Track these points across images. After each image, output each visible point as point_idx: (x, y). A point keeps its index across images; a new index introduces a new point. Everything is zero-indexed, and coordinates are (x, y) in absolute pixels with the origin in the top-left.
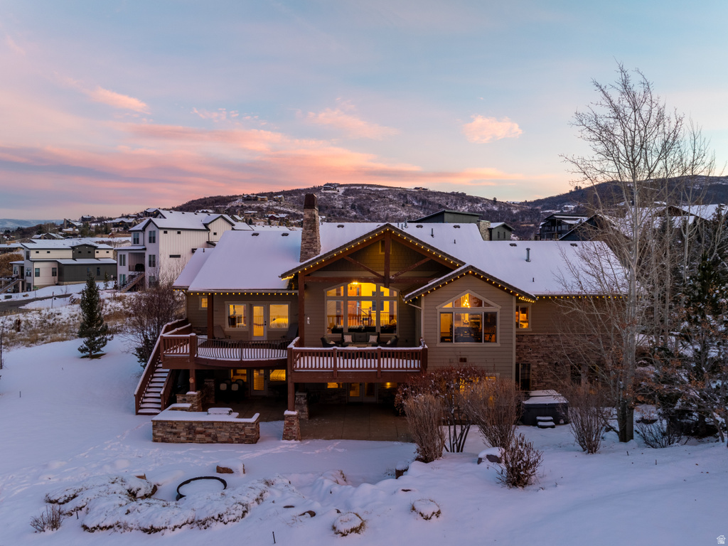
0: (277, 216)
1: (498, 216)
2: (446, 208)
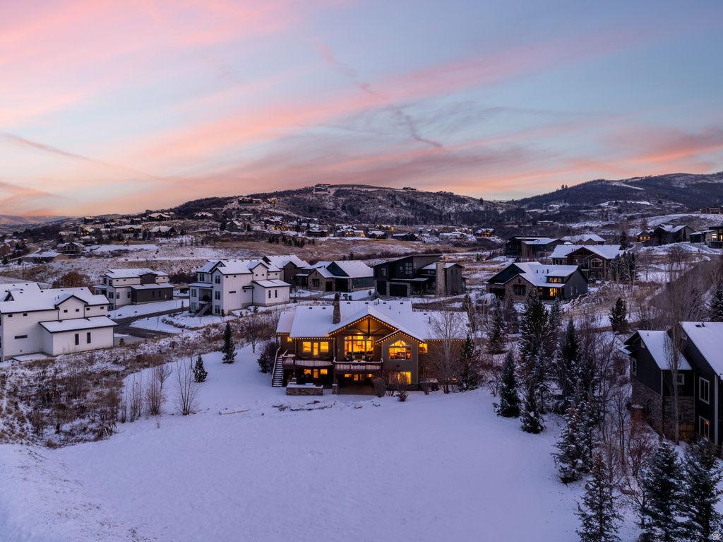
0: (272, 220)
1: (484, 215)
2: (433, 208)
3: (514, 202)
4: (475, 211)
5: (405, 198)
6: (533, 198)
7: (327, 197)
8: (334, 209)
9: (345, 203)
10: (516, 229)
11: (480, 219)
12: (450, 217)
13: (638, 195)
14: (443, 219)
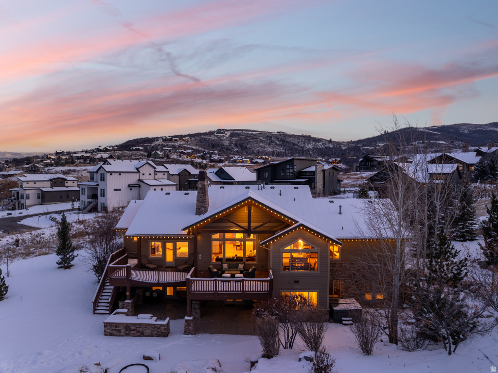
0: (185, 152)
1: (332, 151)
2: (297, 145)
3: (352, 142)
4: (326, 148)
5: (278, 139)
6: (365, 139)
7: (225, 138)
8: (229, 146)
9: (237, 142)
10: (355, 159)
11: (330, 153)
12: (309, 152)
13: (437, 137)
14: (305, 153)
